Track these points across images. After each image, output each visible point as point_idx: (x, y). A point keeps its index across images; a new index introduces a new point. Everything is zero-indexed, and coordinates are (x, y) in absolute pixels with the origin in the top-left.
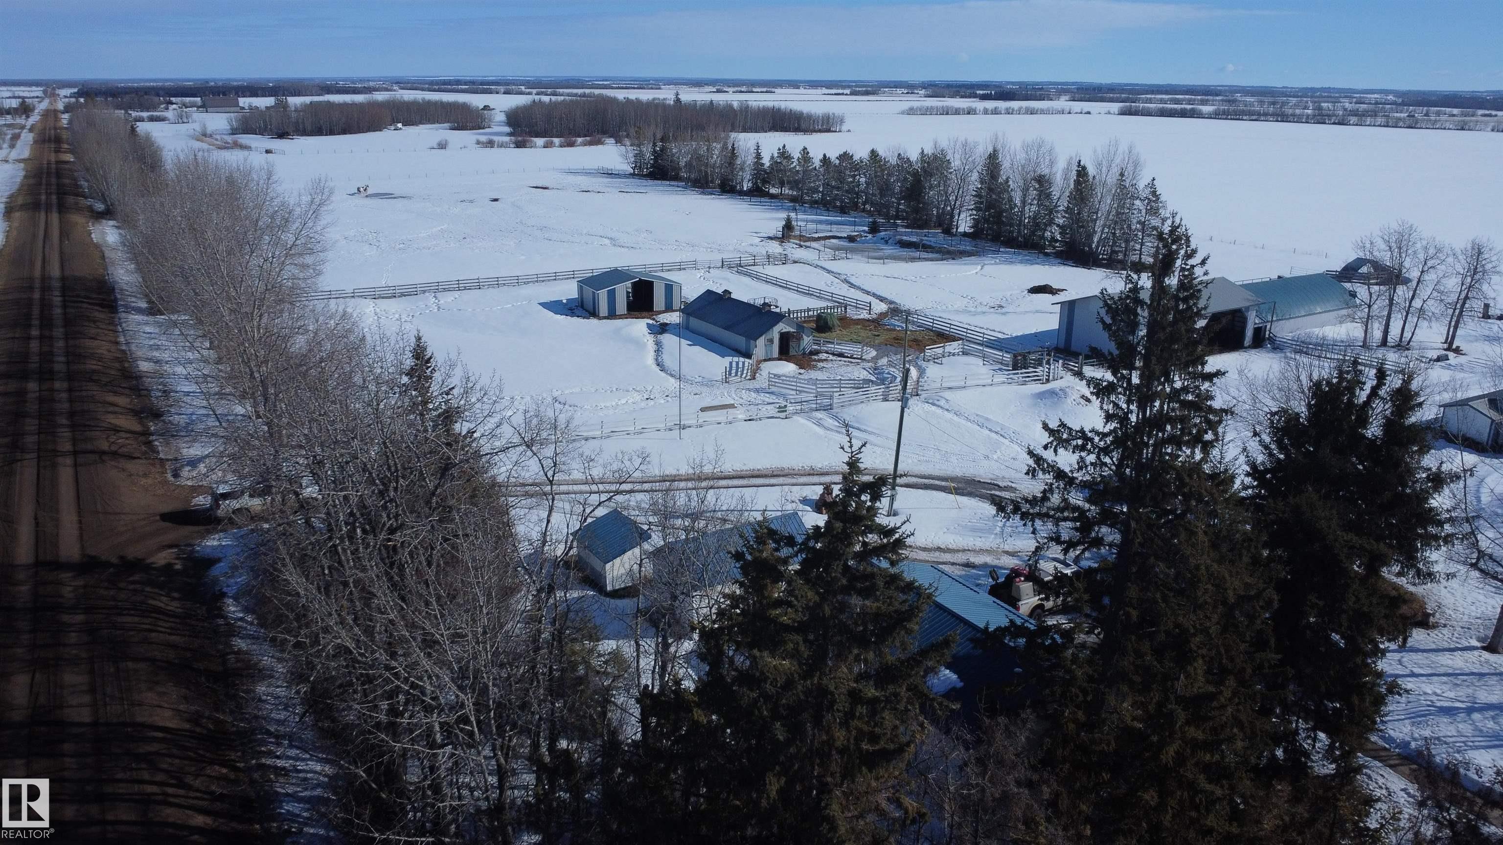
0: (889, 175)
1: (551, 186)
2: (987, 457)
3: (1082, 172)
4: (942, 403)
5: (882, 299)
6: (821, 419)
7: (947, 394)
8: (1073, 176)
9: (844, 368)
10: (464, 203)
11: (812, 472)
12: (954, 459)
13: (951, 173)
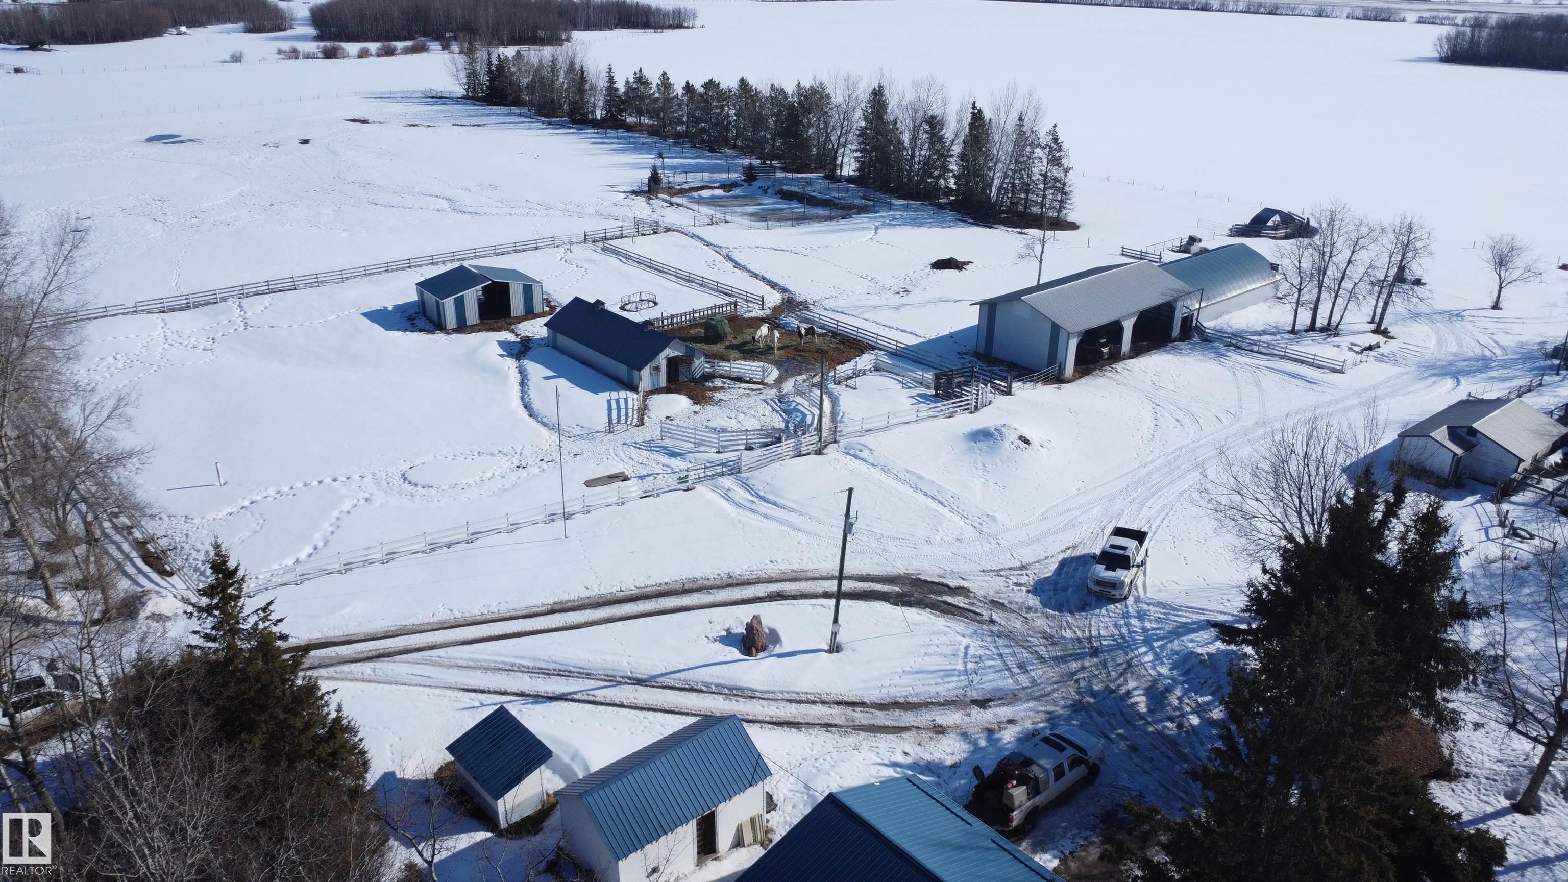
0: (762, 107)
1: (370, 118)
2: (928, 541)
3: (977, 116)
4: (865, 454)
5: (774, 285)
6: (729, 490)
7: (868, 440)
8: (967, 118)
9: (745, 400)
10: (268, 149)
11: (730, 581)
12: (891, 546)
13: (832, 109)
